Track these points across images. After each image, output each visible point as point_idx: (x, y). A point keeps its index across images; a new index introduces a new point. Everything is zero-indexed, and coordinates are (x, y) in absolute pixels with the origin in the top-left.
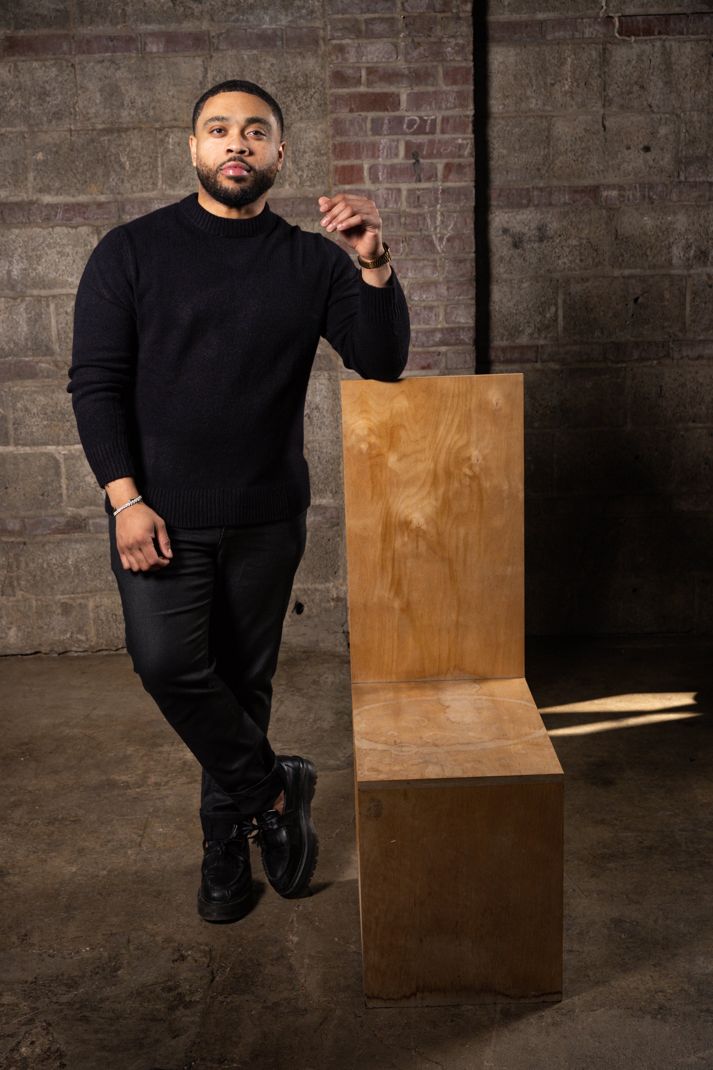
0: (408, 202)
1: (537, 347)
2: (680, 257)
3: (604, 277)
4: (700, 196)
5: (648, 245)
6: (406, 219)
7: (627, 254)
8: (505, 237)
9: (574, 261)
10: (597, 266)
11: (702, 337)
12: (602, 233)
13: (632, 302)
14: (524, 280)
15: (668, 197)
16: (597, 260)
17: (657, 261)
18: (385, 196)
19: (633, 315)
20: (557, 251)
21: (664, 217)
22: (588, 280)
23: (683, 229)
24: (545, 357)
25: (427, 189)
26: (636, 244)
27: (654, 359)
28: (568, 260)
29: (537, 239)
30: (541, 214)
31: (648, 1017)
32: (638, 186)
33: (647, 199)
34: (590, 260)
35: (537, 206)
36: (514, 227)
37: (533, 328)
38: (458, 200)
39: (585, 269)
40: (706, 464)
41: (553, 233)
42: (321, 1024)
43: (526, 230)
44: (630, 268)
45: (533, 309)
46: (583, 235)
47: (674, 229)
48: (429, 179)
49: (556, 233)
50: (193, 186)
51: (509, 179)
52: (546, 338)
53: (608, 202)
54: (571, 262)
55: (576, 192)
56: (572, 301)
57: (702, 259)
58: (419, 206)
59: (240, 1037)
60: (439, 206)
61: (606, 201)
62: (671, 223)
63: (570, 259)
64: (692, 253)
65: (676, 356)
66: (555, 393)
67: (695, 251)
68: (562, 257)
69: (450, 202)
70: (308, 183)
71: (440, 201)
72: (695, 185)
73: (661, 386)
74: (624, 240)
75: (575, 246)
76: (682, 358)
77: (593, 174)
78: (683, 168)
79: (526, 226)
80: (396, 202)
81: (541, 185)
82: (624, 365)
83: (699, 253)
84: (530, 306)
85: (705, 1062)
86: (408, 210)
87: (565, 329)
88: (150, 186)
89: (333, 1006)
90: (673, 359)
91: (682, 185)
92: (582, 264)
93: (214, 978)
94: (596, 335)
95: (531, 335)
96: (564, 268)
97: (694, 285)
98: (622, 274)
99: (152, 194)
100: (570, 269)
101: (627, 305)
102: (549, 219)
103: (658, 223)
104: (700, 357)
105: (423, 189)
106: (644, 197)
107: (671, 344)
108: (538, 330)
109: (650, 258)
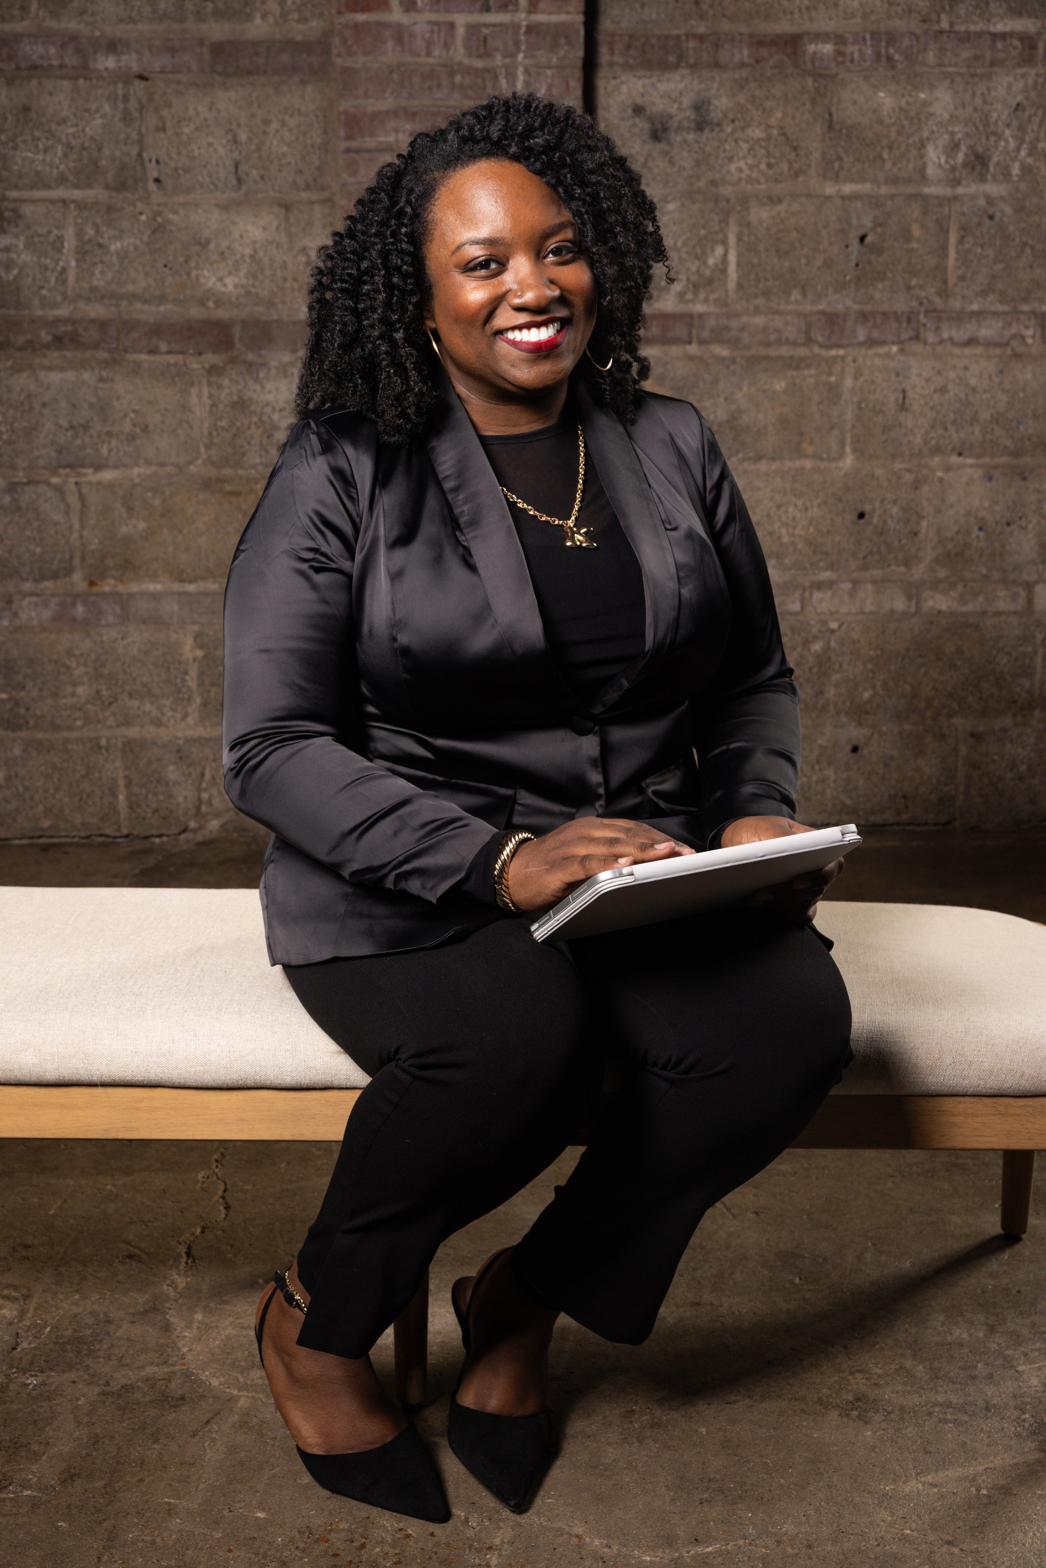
0: (467, 47)
1: (690, 316)
2: (940, 166)
3: (808, 196)
4: (976, 58)
5: (885, 142)
6: (463, 77)
7: (848, 156)
8: (637, 120)
9: (757, 166)
10: (796, 176)
11: (975, 307)
12: (805, 118)
13: (856, 242)
14: (669, 199)
15: (920, 58)
16: (796, 166)
17: (900, 170)
18: (427, 35)
19: (857, 265)
20: (727, 147)
21: (913, 94)
22: (780, 201)
23: (946, 115)
24: (705, 334)
25: (501, 25)
26: (864, 140)
27: (893, 343)
28: (746, 164)
29: (693, 125)
30: (701, 82)
31: (834, 1415)
32: (868, 36)
33: (884, 61)
34: (785, 166)
35: (694, 67)
36: (654, 104)
37: (685, 282)
38: (554, 47)
39: (777, 181)
40: (981, 529)
41: (720, 115)
42: (208, 1422)
43: (673, 109)
44: (852, 181)
45: (684, 249)
46: (773, 121)
47: (931, 115)
48: (503, 7)
49: (726, 116)
50: (92, 15)
51: (645, 17)
52: (706, 301)
53: (817, 64)
54: (751, 168)
55: (761, 43)
56: (752, 238)
57: (978, 168)
58: (487, 55)
59: (48, 1443)
60: (520, 57)
61: (813, 61)
62: (925, 104)
63: (750, 162)
64: (960, 157)
65: (931, 338)
66: (722, 399)
67: (966, 155)
68: (735, 159)
69: (540, 49)
70: (295, 16)
71: (523, 48)
72: (966, 38)
73: (904, 391)
74: (844, 131)
75: (759, 140)
76: (942, 341)
77: (792, 13)
78: (947, 7)
79: (675, 101)
80: (447, 46)
81: (701, 30)
82: (841, 352)
83: (972, 158)
84: (679, 243)
85: (935, 1490)
86: (466, 61)
87: (740, 286)
88: (16, 12)
89: (235, 1392)
90: (925, 343)
91: (944, 37)
92: (771, 172)
93: (17, 1344)
94: (793, 298)
95: (681, 295)
96: (740, 180)
97: (963, 214)
98: (839, 191)
99: (19, 27)
100: (750, 180)
101: (847, 246)
102: (713, 91)
103: (903, 103)
104: (972, 341)
105: (494, 25)
106: (878, 56)
107: (922, 317)
108: (694, 286)
109: (888, 165)
